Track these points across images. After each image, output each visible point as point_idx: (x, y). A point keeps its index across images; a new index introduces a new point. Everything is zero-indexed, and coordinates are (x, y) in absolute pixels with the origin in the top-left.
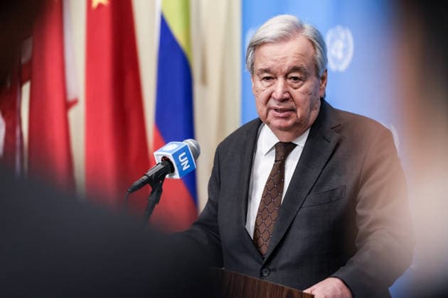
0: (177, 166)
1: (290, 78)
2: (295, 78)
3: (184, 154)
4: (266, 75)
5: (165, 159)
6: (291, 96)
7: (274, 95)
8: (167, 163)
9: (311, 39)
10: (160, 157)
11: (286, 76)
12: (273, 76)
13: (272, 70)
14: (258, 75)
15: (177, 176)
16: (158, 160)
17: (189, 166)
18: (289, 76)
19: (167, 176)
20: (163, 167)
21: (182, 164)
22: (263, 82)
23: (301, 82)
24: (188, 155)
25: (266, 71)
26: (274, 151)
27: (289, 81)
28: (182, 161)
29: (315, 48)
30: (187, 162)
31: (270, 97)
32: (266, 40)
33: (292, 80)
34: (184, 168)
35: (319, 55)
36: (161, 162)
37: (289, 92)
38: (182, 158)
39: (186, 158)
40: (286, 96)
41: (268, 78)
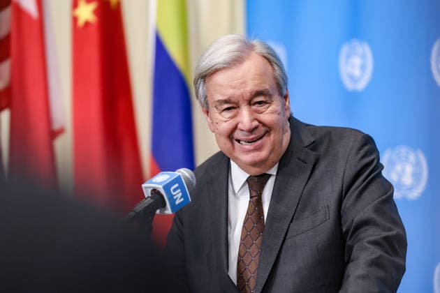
0: (169, 200)
1: (255, 104)
2: (260, 103)
3: (177, 185)
4: (226, 106)
5: (155, 191)
6: (260, 122)
7: (240, 126)
8: (157, 196)
10: (150, 190)
11: (250, 103)
12: (235, 106)
13: (232, 100)
14: (216, 107)
15: (169, 211)
16: (147, 193)
17: (182, 199)
19: (158, 211)
20: (152, 201)
21: (175, 198)
22: (224, 113)
23: (267, 105)
24: (181, 187)
25: (226, 102)
26: (247, 185)
27: (254, 107)
28: (174, 194)
30: (181, 194)
31: (235, 128)
32: (217, 67)
33: (257, 105)
34: (177, 202)
36: (150, 195)
37: (256, 119)
38: (175, 190)
39: (179, 190)
40: (256, 123)
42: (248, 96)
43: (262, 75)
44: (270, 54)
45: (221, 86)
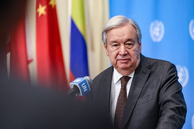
0: (81, 90)
1: (127, 44)
2: (129, 44)
3: (84, 83)
4: (115, 44)
6: (128, 53)
7: (120, 53)
9: (134, 25)
10: (73, 86)
11: (125, 44)
13: (118, 41)
15: (81, 94)
17: (87, 89)
18: (126, 43)
19: (76, 95)
20: (74, 90)
21: (84, 89)
22: (114, 47)
25: (115, 42)
26: (120, 81)
27: (126, 46)
28: (83, 87)
29: (136, 29)
31: (118, 54)
34: (85, 91)
35: (138, 32)
36: (73, 88)
37: (127, 51)
38: (83, 86)
39: (85, 86)
40: (126, 53)
41: (116, 45)
42: (124, 40)
43: (131, 33)
44: (136, 25)
45: (113, 35)
